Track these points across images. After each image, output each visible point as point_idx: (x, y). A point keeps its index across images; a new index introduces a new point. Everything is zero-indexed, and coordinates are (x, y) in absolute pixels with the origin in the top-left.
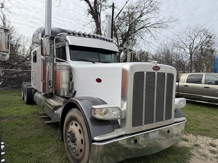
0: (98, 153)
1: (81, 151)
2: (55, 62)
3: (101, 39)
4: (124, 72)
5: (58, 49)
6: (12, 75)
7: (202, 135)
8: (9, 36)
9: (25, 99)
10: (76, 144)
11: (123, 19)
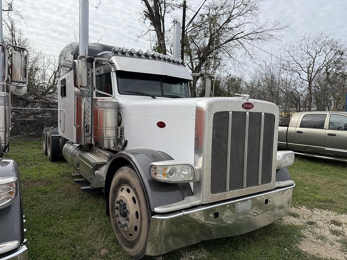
0: (160, 232)
1: (136, 228)
2: (95, 97)
3: (165, 60)
4: (199, 112)
5: (99, 77)
6: (28, 116)
7: (320, 207)
8: (26, 58)
9: (49, 154)
10: (128, 220)
11: (200, 26)
